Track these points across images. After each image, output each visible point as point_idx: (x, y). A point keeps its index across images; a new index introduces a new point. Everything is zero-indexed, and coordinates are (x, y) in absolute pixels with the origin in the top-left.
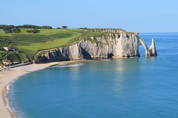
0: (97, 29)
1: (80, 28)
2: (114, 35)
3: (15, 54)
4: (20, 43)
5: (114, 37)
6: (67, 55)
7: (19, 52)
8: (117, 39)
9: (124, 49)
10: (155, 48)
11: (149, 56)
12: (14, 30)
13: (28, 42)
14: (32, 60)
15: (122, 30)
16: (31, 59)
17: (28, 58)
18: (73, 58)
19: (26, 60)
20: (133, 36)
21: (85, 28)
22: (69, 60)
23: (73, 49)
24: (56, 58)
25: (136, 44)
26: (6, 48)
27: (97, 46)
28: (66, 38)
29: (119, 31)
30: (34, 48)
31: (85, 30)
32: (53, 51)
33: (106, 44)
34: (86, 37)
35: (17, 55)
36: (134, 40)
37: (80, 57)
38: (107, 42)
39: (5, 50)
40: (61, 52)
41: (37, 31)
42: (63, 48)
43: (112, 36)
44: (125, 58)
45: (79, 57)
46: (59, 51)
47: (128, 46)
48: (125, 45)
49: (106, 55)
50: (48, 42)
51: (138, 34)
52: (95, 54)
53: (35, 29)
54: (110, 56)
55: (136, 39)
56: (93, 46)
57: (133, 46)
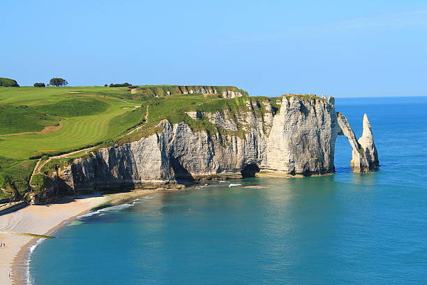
0: (165, 89)
1: (112, 86)
2: (259, 105)
5: (258, 110)
8: (268, 117)
9: (294, 149)
10: (374, 146)
11: (366, 170)
14: (26, 191)
15: (237, 90)
16: (21, 190)
17: (13, 185)
18: (143, 181)
19: (7, 191)
20: (318, 107)
21: (128, 86)
23: (142, 150)
24: (92, 184)
25: (326, 132)
27: (209, 139)
28: (92, 117)
29: (229, 92)
30: (12, 148)
31: (133, 91)
32: (84, 158)
33: (236, 134)
36: (323, 120)
37: (165, 179)
38: (239, 126)
40: (107, 161)
42: (112, 149)
43: (253, 108)
44: (297, 176)
45: (162, 177)
46: (99, 159)
47: (304, 139)
48: (296, 136)
49: (235, 170)
50: (47, 129)
51: (332, 100)
52: (203, 167)
54: (250, 171)
55: (328, 117)
56: (195, 141)
57: (319, 140)
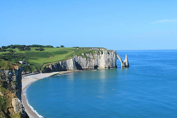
0: (86, 48)
1: (74, 47)
2: (99, 52)
3: (27, 66)
4: (31, 58)
5: (98, 53)
6: (65, 67)
7: (30, 65)
8: (100, 55)
9: (106, 63)
10: (128, 62)
11: (124, 67)
12: (26, 49)
13: (36, 57)
16: (39, 70)
17: (37, 69)
18: (69, 69)
19: (36, 70)
20: (112, 52)
21: (77, 47)
22: (66, 70)
23: (69, 62)
24: (57, 69)
25: (114, 58)
26: (21, 62)
27: (87, 60)
29: (102, 49)
30: (41, 61)
31: (77, 49)
32: (55, 63)
33: (93, 59)
34: (78, 53)
35: (29, 67)
36: (113, 55)
38: (94, 57)
39: (20, 63)
40: (61, 64)
41: (43, 49)
42: (62, 62)
44: (107, 68)
45: (73, 68)
46: (59, 64)
47: (108, 60)
49: (93, 67)
50: (51, 57)
51: (116, 51)
52: (85, 66)
53: (41, 48)
54: (96, 67)
55: (115, 55)
56: (83, 60)
57: (112, 60)
